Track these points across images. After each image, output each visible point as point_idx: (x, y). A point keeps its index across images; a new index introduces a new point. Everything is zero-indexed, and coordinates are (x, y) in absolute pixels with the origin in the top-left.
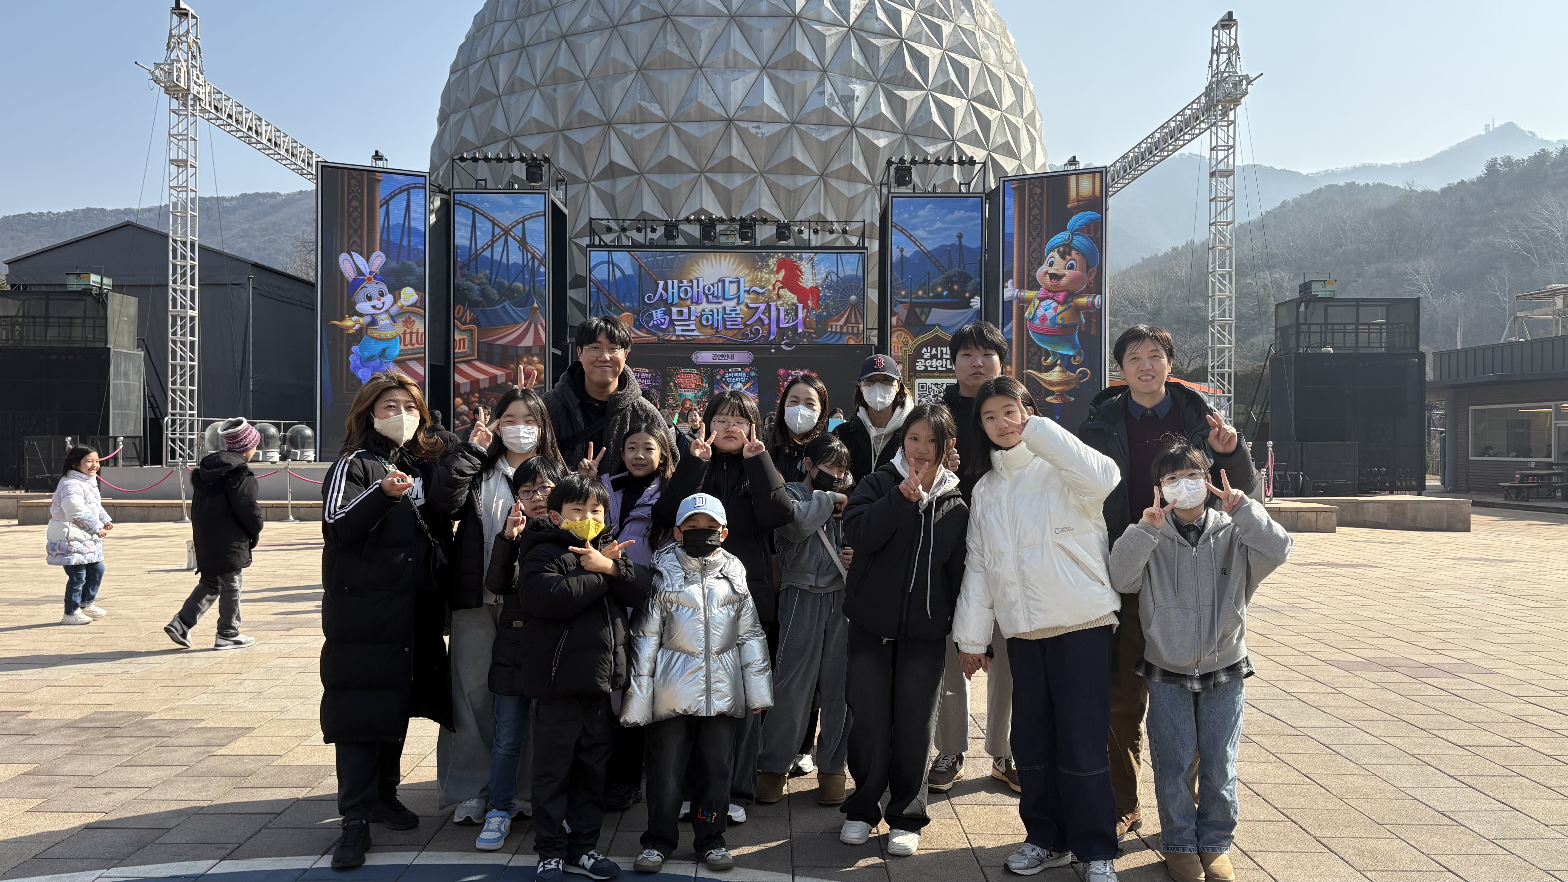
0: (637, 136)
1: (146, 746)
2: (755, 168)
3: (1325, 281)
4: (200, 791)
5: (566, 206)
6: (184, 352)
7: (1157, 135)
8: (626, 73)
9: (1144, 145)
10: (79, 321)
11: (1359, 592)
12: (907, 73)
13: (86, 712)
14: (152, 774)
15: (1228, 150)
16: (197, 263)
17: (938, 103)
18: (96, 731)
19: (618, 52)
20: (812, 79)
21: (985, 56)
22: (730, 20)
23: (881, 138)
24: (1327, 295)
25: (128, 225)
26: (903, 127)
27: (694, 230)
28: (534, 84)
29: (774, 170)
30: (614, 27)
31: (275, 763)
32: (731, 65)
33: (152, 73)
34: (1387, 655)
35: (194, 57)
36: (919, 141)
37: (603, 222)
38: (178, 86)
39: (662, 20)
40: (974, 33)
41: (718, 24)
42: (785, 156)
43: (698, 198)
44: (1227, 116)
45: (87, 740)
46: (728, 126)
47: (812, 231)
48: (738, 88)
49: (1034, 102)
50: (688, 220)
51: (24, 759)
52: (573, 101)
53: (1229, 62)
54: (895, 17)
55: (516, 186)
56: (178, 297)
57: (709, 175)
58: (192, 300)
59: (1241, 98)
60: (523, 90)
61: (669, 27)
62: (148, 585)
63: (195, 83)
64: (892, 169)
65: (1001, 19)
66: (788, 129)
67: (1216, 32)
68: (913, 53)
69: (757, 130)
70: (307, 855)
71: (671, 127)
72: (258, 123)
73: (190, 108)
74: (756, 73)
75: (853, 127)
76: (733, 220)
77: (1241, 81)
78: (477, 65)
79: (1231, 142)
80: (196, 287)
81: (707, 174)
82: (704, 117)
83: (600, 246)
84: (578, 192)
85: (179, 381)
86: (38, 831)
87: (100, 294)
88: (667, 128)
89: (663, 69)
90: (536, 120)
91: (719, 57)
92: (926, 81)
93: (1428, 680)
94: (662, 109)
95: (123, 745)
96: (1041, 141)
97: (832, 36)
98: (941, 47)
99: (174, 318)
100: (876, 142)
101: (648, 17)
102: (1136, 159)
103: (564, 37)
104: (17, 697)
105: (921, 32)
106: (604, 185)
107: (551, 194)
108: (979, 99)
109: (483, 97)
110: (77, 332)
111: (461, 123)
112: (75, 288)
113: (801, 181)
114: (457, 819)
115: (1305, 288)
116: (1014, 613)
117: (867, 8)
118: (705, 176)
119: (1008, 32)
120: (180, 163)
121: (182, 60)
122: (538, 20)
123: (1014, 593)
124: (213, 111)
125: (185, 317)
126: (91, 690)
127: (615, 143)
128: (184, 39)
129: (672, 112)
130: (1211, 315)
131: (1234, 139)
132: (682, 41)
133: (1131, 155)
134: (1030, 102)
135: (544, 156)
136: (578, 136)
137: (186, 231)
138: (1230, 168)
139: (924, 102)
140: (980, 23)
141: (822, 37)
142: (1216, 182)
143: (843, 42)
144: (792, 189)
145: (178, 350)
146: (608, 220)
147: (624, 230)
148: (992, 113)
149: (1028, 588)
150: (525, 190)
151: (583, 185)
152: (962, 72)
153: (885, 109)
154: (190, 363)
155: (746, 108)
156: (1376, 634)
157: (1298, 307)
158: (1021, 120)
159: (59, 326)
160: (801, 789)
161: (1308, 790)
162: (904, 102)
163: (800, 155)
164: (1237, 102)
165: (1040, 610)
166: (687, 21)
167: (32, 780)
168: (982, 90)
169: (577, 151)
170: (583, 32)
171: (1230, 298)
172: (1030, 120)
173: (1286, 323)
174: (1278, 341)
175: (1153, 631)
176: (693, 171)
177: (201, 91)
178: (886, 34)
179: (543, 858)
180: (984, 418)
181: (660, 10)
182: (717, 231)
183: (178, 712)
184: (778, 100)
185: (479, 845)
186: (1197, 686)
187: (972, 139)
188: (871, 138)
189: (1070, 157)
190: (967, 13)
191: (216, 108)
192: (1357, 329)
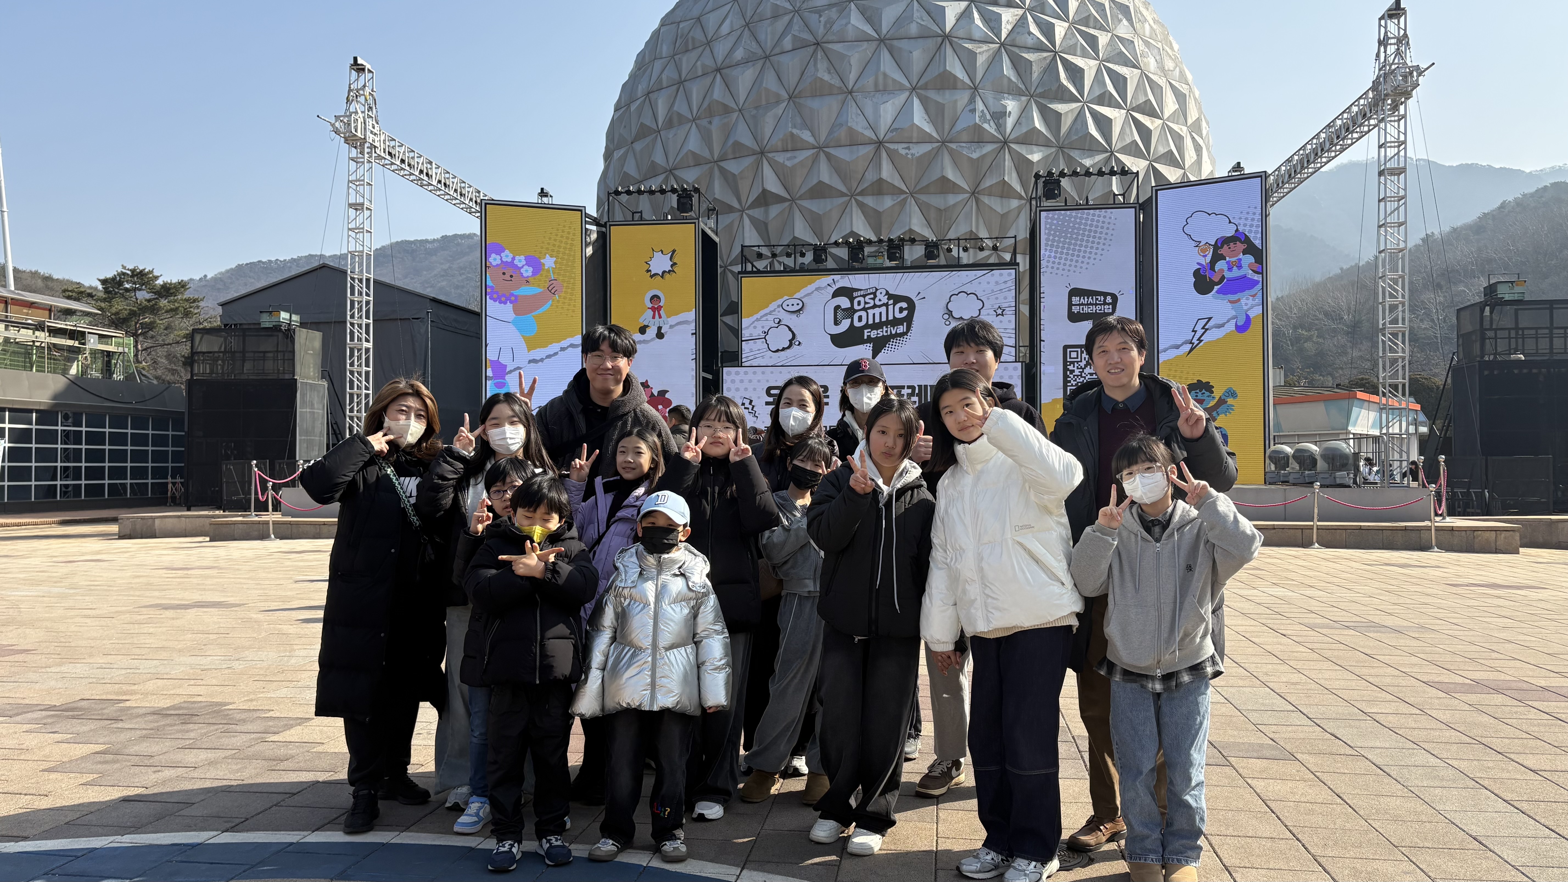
0: (789, 164)
1: (212, 731)
2: (905, 188)
3: (1512, 282)
4: (238, 771)
5: (717, 235)
6: (360, 382)
7: (1323, 135)
8: (778, 102)
9: (1309, 147)
10: (271, 355)
11: (1508, 614)
12: (1061, 86)
13: (177, 701)
14: (203, 755)
15: (1399, 146)
16: (371, 299)
17: (1095, 115)
18: (176, 718)
19: (770, 82)
20: (962, 98)
21: (1145, 64)
22: (879, 45)
23: (1035, 153)
24: (1516, 297)
25: (324, 267)
26: (1058, 140)
27: (843, 253)
28: (690, 117)
29: (925, 190)
30: (767, 57)
31: (315, 750)
32: (881, 88)
33: (333, 125)
34: (1502, 677)
35: (370, 108)
36: (1075, 154)
37: (756, 249)
38: (355, 135)
39: (813, 48)
40: (1133, 42)
41: (868, 48)
42: (935, 175)
43: (848, 222)
44: (1398, 110)
45: (164, 725)
46: (878, 149)
47: (961, 249)
48: (888, 111)
49: (1200, 110)
50: (836, 244)
51: (101, 741)
52: (728, 132)
53: (1398, 52)
54: (1048, 31)
55: (669, 217)
56: (356, 331)
57: (859, 198)
58: (367, 333)
59: (1412, 90)
60: (680, 123)
61: (820, 54)
62: (289, 593)
63: (372, 132)
64: (1040, 183)
65: (1163, 26)
66: (939, 148)
67: (1383, 22)
68: (1068, 65)
69: (907, 151)
70: (300, 830)
71: (822, 153)
72: (429, 166)
73: (366, 156)
74: (904, 96)
75: (1005, 142)
76: (880, 241)
77: (1411, 73)
78: (638, 102)
79: (1402, 138)
80: (371, 321)
81: (857, 197)
82: (854, 141)
83: (752, 272)
84: (733, 221)
85: (356, 408)
86: (81, 801)
87: (289, 330)
88: (818, 154)
89: (814, 96)
90: (693, 153)
91: (868, 82)
92: (1081, 94)
93: (1535, 704)
94: (813, 135)
95: (192, 731)
96: (1208, 149)
97: (983, 53)
98: (1097, 58)
99: (352, 350)
100: (1029, 157)
101: (799, 45)
102: (1301, 161)
103: (718, 70)
104: (125, 687)
105: (1076, 44)
106: (757, 213)
107: (701, 223)
108: (1138, 109)
109: (644, 132)
110: (269, 365)
111: (623, 158)
112: (267, 325)
113: (952, 199)
114: (448, 805)
115: (1491, 290)
116: (973, 611)
117: (1019, 24)
118: (855, 199)
119: (1171, 38)
120: (357, 207)
121: (359, 112)
122: (694, 55)
123: (974, 591)
124: (388, 157)
125: (361, 349)
126: (192, 682)
127: (767, 171)
128: (361, 92)
129: (823, 139)
130: (1381, 322)
131: (1405, 134)
132: (833, 68)
133: (1296, 157)
134: (1195, 109)
135: (694, 186)
136: (732, 167)
137: (362, 270)
138: (1402, 165)
139: (1080, 114)
140: (1140, 31)
141: (973, 55)
142: (1385, 181)
143: (995, 58)
144: (942, 208)
145: (355, 380)
146: (759, 246)
147: (774, 255)
148: (1152, 122)
149: (986, 585)
150: (676, 221)
151: (737, 214)
152: (1120, 82)
153: (1038, 123)
154: (364, 391)
155: (896, 129)
156: (1502, 656)
157: (1482, 311)
158: (1185, 129)
159: (254, 360)
160: (793, 789)
161: (1333, 809)
162: (1058, 115)
163: (951, 174)
164: (1408, 95)
165: (997, 609)
166: (837, 47)
167: (99, 758)
168: (1142, 100)
169: (731, 181)
170: (737, 65)
171: (1403, 304)
172: (1196, 127)
173: (1468, 328)
174: (1461, 348)
175: (1112, 629)
176: (843, 195)
177: (377, 139)
178: (1039, 48)
179: (500, 841)
180: (943, 413)
181: (811, 38)
182: (866, 254)
183: (254, 703)
184: (928, 120)
185: (456, 828)
186: (1158, 687)
187: (1132, 150)
188: (1024, 153)
189: (1234, 163)
190: (1125, 22)
191: (390, 154)
192: (1551, 333)
